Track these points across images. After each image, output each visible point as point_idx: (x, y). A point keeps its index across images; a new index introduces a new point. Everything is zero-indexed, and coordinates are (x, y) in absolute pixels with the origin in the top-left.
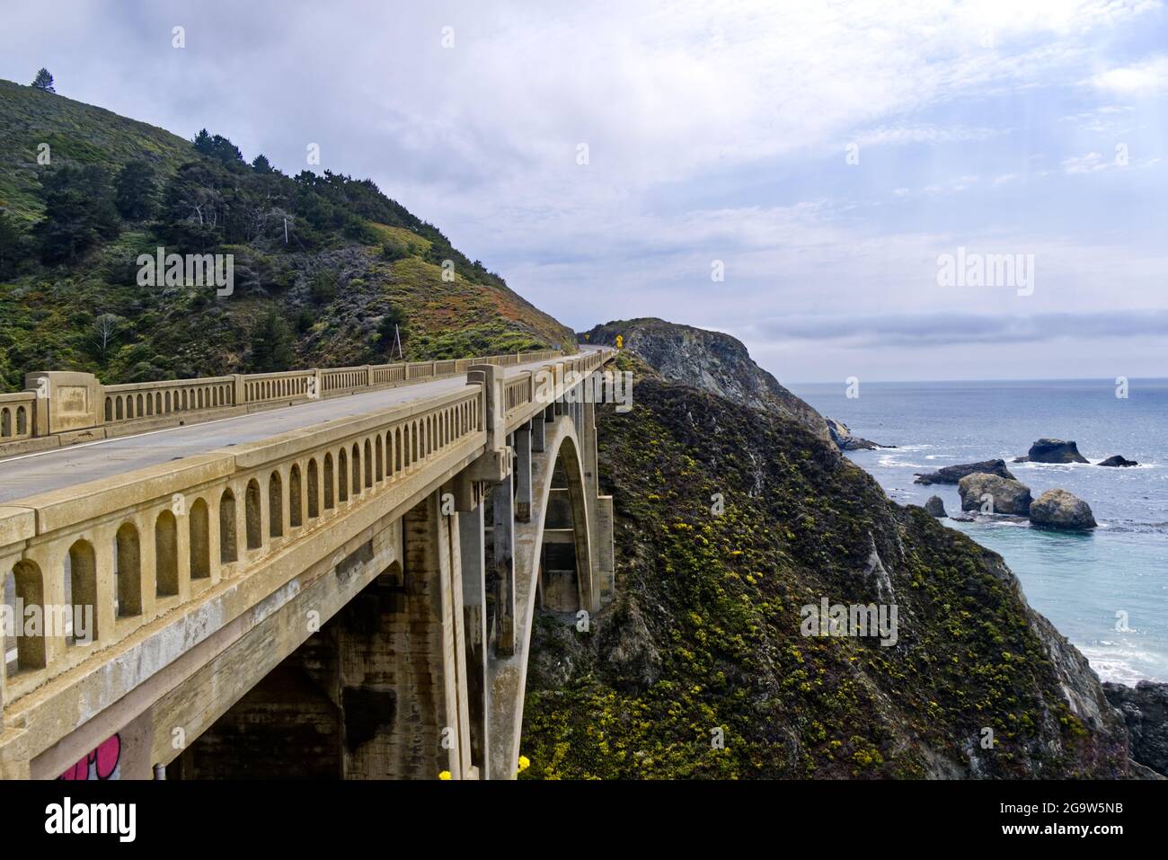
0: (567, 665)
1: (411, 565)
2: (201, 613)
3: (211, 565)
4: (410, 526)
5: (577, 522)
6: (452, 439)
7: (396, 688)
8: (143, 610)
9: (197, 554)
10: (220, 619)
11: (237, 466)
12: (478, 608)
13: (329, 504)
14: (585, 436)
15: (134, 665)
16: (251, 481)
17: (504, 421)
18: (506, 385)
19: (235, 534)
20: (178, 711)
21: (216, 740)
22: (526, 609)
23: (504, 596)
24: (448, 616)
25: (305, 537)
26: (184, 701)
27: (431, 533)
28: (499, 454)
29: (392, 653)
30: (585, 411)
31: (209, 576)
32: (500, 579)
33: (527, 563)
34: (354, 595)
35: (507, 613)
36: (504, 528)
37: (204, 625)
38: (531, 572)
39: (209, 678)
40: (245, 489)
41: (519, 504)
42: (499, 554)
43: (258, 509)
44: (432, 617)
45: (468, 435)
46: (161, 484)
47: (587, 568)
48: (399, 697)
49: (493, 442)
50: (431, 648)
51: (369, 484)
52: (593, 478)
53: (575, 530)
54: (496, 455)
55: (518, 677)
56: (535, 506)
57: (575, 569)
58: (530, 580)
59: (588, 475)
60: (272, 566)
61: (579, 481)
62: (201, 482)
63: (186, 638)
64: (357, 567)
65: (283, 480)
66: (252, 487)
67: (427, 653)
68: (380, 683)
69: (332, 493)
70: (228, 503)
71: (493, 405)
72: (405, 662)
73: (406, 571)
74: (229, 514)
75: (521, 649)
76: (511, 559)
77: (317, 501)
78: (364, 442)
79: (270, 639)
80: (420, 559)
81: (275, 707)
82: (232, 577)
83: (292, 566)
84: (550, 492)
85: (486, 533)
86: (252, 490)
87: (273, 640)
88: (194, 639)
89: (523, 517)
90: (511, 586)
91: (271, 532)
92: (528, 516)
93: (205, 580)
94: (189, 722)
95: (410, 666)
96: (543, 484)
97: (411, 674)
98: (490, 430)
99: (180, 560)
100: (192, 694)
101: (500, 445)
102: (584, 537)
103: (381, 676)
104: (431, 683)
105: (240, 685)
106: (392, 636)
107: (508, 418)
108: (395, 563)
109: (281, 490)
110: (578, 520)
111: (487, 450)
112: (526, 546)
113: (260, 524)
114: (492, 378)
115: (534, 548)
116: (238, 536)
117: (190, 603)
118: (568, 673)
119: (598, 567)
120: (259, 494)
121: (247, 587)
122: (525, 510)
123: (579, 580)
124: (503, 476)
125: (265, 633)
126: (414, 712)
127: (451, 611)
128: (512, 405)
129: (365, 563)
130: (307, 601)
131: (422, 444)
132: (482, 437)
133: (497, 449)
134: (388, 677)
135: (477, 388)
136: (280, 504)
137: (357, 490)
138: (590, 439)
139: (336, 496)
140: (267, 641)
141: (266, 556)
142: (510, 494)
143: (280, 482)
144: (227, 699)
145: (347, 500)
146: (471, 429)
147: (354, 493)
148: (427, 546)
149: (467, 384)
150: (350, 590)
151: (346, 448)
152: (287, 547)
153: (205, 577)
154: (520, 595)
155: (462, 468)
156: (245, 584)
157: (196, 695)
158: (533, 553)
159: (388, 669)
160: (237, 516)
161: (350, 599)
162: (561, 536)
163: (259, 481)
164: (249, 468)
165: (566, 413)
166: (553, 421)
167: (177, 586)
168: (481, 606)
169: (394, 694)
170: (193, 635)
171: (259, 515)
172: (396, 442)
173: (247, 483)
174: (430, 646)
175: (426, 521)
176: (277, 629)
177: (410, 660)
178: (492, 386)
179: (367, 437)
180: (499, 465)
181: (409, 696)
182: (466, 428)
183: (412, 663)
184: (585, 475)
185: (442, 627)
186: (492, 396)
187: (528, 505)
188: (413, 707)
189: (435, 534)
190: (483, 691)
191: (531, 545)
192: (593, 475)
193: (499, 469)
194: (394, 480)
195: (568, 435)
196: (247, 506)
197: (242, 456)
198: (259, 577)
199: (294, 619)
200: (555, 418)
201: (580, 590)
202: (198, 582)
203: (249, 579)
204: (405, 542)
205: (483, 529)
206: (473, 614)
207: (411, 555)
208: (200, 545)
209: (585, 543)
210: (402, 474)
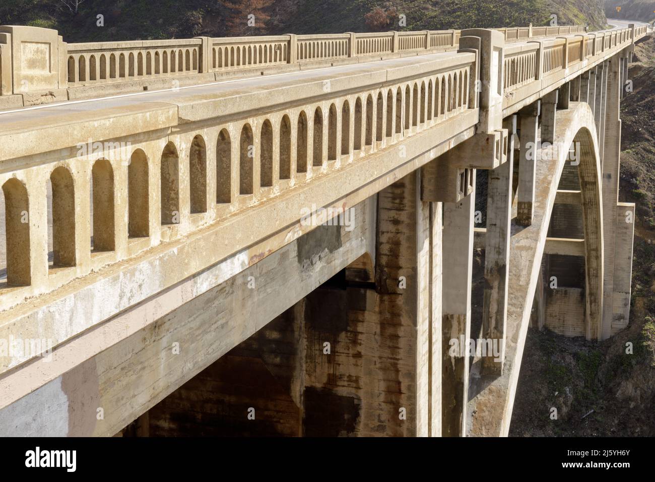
0: (566, 396)
1: (384, 260)
2: (137, 273)
3: (150, 224)
4: (385, 215)
5: (589, 231)
6: (436, 115)
7: (361, 393)
8: (77, 262)
9: (136, 211)
10: (157, 282)
11: (180, 118)
12: (462, 318)
13: (285, 174)
14: (607, 129)
15: (67, 316)
16: (196, 137)
17: (501, 98)
18: (506, 56)
19: (177, 194)
20: (124, 383)
21: (172, 426)
22: (518, 327)
23: (494, 308)
24: (423, 321)
25: (255, 206)
26: (131, 373)
27: (408, 225)
28: (493, 136)
29: (358, 355)
30: (609, 99)
31: (147, 235)
32: (491, 288)
33: (524, 272)
34: (318, 286)
35: (496, 328)
36: (498, 230)
37: (140, 286)
38: (528, 283)
39: (157, 354)
40: (189, 145)
41: (519, 204)
42: (490, 260)
43: (204, 169)
44: (404, 320)
45: (456, 112)
46: (96, 129)
47: (598, 287)
48: (364, 404)
49: (486, 123)
50: (402, 354)
51: (332, 157)
52: (613, 180)
53: (587, 240)
54: (489, 139)
55: (505, 400)
56: (538, 207)
57: (584, 288)
58: (526, 293)
59: (607, 177)
60: (216, 234)
61: (595, 183)
62: (140, 131)
63: (121, 297)
64: (322, 255)
65: (232, 140)
66: (198, 145)
67: (398, 359)
68: (343, 386)
69: (289, 161)
70: (171, 159)
71: (488, 79)
72: (372, 367)
73: (378, 264)
74: (171, 172)
75: (509, 370)
76: (504, 266)
77: (271, 168)
78: (329, 107)
79: (224, 321)
80: (394, 254)
81: (233, 399)
82: (173, 239)
83: (239, 236)
84: (557, 193)
85: (477, 235)
86: (197, 148)
87: (227, 323)
88: (129, 299)
89: (523, 221)
90: (503, 297)
91: (218, 197)
92: (529, 218)
93: (143, 239)
94: (135, 396)
95: (379, 371)
96: (549, 183)
97: (379, 380)
98: (483, 108)
99: (117, 214)
100: (140, 367)
101: (494, 126)
102: (597, 250)
103: (346, 379)
104: (400, 392)
105: (189, 365)
106: (360, 337)
107: (507, 97)
108: (365, 255)
109: (229, 150)
110: (591, 229)
111: (479, 132)
112: (524, 253)
113: (205, 186)
114: (489, 45)
115: (533, 256)
116: (180, 196)
117: (127, 261)
118: (566, 406)
119: (611, 286)
120: (205, 152)
121: (188, 252)
122: (526, 211)
123: (588, 299)
124: (496, 164)
125: (217, 313)
126: (380, 421)
127: (427, 315)
128: (514, 82)
129: (331, 251)
130: (265, 286)
131: (399, 117)
132: (473, 116)
133: (490, 131)
134: (354, 381)
135: (470, 57)
136: (229, 167)
137: (318, 162)
138: (613, 132)
139: (294, 166)
140: (219, 323)
141: (212, 222)
142: (507, 190)
143: (229, 143)
144: (176, 377)
145: (306, 171)
146: (460, 105)
147: (314, 165)
148: (403, 239)
149: (458, 52)
150: (313, 279)
151: (307, 112)
152: (235, 215)
153: (144, 236)
154: (513, 309)
155: (446, 149)
156: (186, 248)
157: (144, 368)
158: (531, 262)
159: (353, 372)
160: (180, 174)
161: (313, 289)
162: (568, 246)
163: (205, 138)
164: (194, 122)
165: (584, 99)
166: (566, 108)
167: (114, 242)
168: (465, 315)
169: (359, 399)
170: (129, 295)
171: (205, 176)
172: (368, 112)
173: (192, 139)
174: (401, 351)
175: (403, 210)
176: (231, 312)
177: (378, 365)
178: (489, 54)
179: (332, 101)
180: (492, 150)
181: (376, 404)
182: (455, 103)
183: (380, 368)
184: (604, 176)
185: (416, 332)
186: (489, 68)
187: (530, 205)
188: (379, 416)
189: (413, 226)
190: (462, 411)
191: (530, 252)
192: (613, 176)
193: (492, 156)
194: (362, 154)
195: (584, 125)
196: (192, 165)
197: (186, 107)
198: (202, 243)
199: (250, 303)
200: (571, 104)
201: (588, 312)
202: (137, 241)
203: (190, 243)
204: (378, 233)
205: (472, 230)
206: (455, 323)
207: (385, 249)
208: (139, 202)
209: (598, 257)
210: (373, 149)
